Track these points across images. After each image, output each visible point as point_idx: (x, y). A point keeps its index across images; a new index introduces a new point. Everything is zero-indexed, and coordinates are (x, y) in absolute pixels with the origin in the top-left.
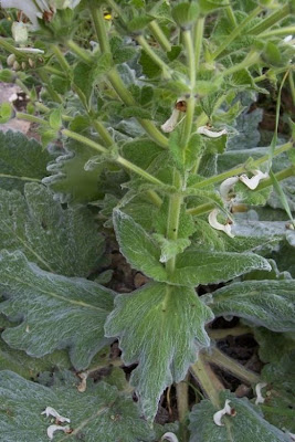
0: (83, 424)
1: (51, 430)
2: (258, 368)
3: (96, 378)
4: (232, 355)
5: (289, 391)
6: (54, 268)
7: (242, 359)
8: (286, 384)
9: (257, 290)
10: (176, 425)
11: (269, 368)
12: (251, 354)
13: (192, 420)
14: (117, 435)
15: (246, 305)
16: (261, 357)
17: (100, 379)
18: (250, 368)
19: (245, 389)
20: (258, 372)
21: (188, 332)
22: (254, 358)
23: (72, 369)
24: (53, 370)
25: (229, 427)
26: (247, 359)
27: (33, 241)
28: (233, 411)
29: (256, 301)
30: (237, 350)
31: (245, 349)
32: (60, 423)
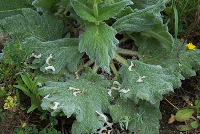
0: (84, 89)
1: (75, 94)
2: (137, 49)
3: (80, 73)
4: (125, 48)
5: (150, 53)
6: (47, 40)
7: (130, 49)
8: (148, 51)
9: (128, 18)
10: (116, 78)
11: (141, 47)
12: (132, 46)
13: (121, 74)
14: (97, 88)
15: (126, 25)
16: (136, 45)
17: (82, 73)
18: (134, 50)
19: (135, 57)
20: (137, 51)
21: (110, 39)
22: (134, 46)
23: (70, 73)
24: (64, 76)
25: (135, 70)
26: (131, 48)
27: (34, 32)
28: (134, 65)
29: (129, 23)
30: (126, 46)
31: (129, 45)
32: (76, 91)
